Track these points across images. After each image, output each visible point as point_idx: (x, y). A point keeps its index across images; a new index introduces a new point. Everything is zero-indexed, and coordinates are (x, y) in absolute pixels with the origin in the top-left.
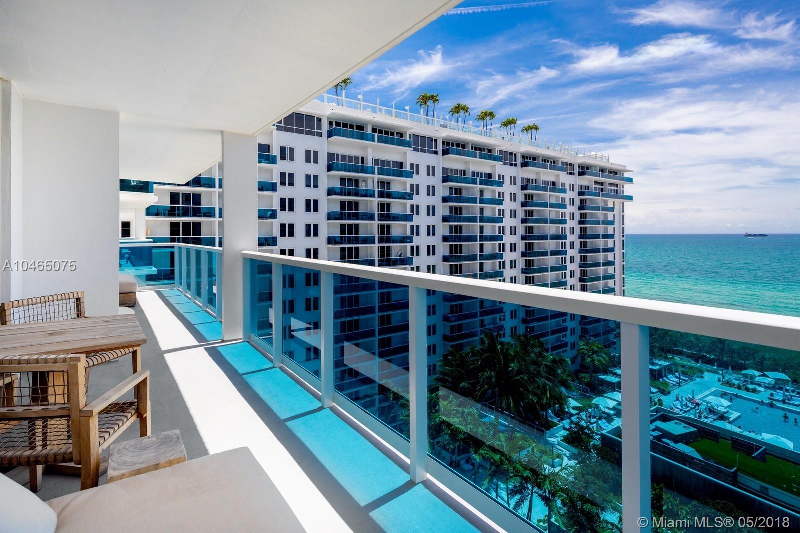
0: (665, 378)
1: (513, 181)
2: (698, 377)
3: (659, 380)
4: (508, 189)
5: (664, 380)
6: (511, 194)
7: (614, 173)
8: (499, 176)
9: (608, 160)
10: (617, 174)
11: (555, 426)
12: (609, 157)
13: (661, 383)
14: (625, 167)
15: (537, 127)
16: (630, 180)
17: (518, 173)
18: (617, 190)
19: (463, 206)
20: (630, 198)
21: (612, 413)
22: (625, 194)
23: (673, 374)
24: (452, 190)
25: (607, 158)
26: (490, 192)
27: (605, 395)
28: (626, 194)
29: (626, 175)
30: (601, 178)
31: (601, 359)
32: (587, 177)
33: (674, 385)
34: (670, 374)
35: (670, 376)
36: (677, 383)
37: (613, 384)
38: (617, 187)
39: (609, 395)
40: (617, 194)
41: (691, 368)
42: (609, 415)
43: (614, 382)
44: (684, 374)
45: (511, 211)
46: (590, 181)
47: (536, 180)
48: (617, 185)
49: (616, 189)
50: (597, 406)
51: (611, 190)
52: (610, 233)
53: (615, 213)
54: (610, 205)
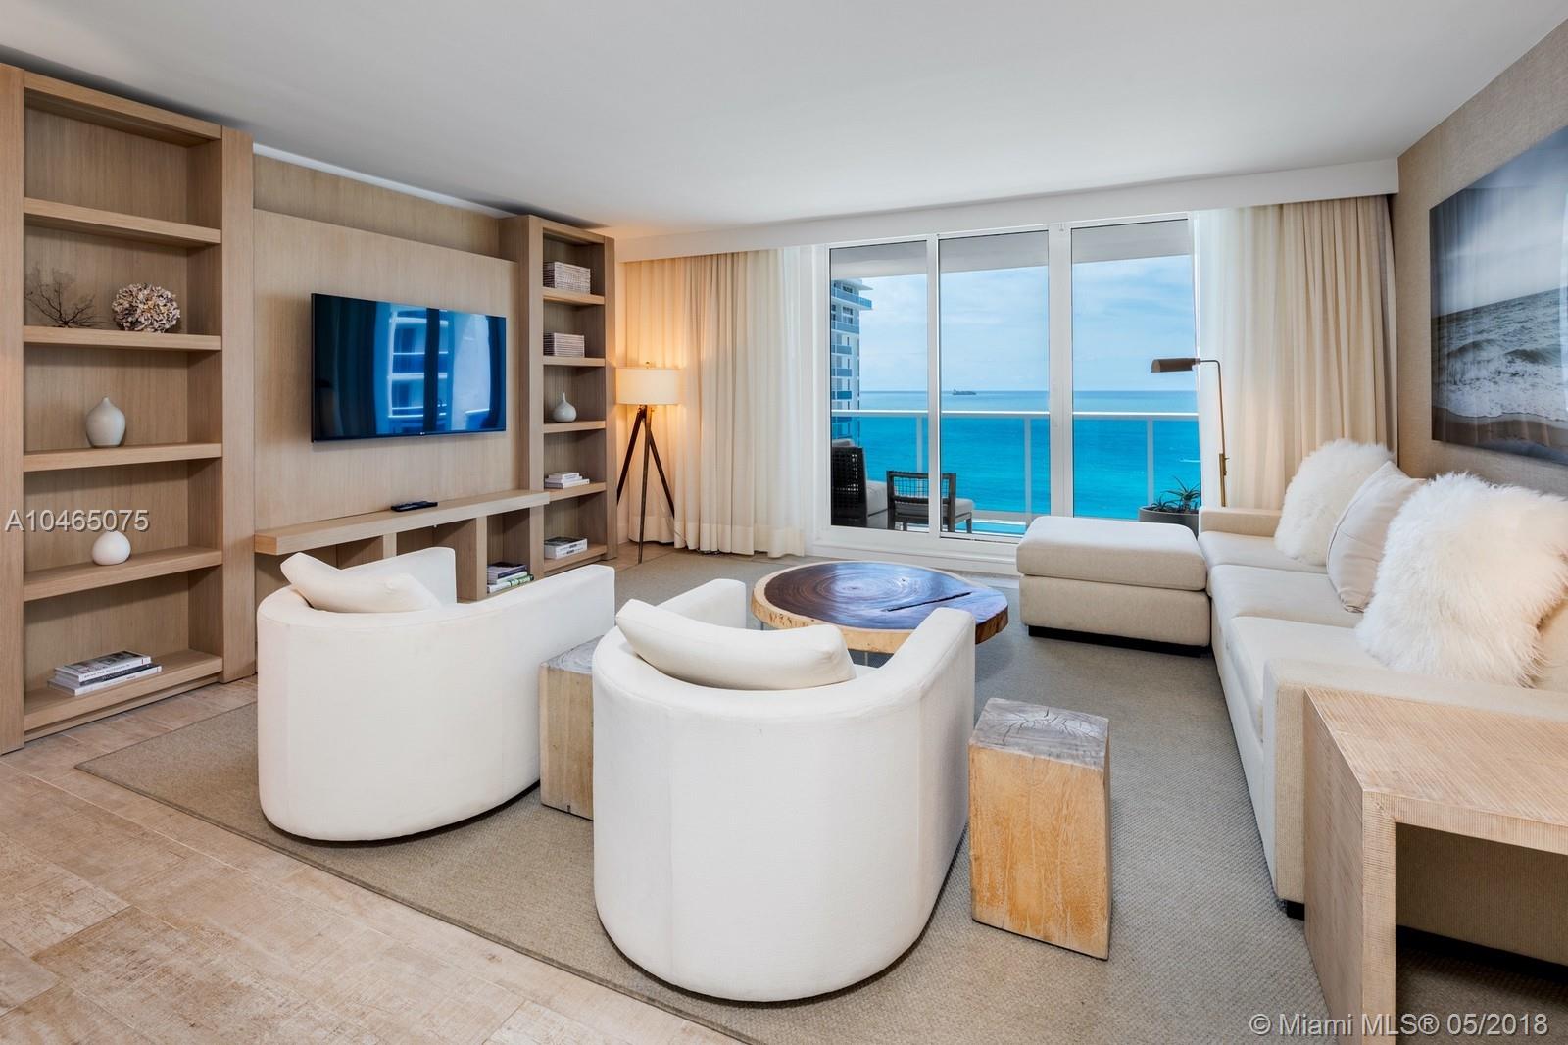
10: (851, 291)
18: (854, 319)
22: (860, 326)
28: (862, 324)
29: (862, 294)
40: (852, 324)
49: (854, 316)
51: (845, 318)
52: (844, 388)
53: (851, 357)
54: (844, 343)
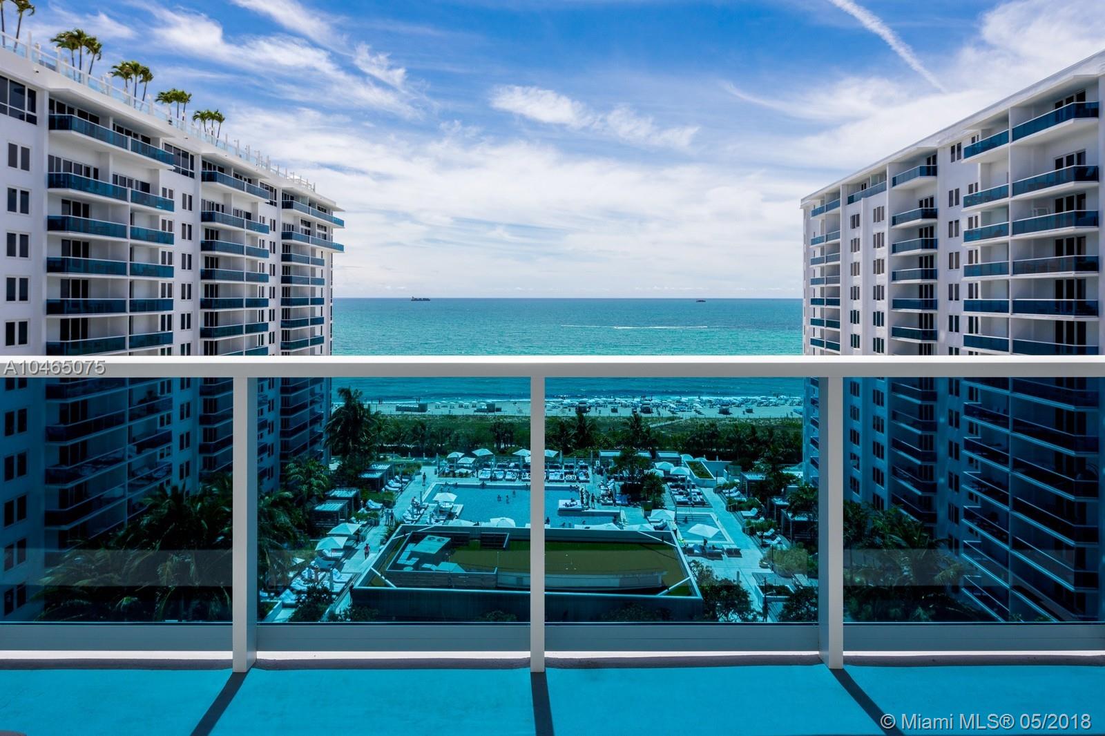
0: (387, 486)
1: (188, 202)
2: (416, 475)
3: (380, 490)
4: (179, 216)
5: (386, 489)
6: (184, 225)
7: (323, 209)
8: (164, 190)
9: (314, 190)
10: (325, 211)
11: (271, 608)
12: (314, 186)
13: (385, 493)
14: (335, 203)
15: (220, 116)
16: (340, 223)
17: (196, 190)
18: (325, 235)
19: (91, 240)
20: (340, 248)
21: (340, 554)
22: (334, 241)
23: (393, 478)
24: (67, 206)
25: (312, 187)
26: (146, 216)
27: (330, 533)
28: (336, 240)
29: (336, 215)
30: (310, 216)
31: (320, 481)
32: (294, 211)
33: (397, 491)
34: (390, 479)
35: (391, 482)
36: (399, 488)
37: (336, 513)
38: (325, 231)
39: (334, 531)
40: (326, 240)
41: (409, 465)
42: (336, 560)
43: (335, 510)
44: (404, 474)
45: (184, 255)
46: (295, 217)
47: (223, 206)
48: (325, 228)
49: (324, 232)
50: (321, 553)
51: (319, 234)
52: (318, 295)
53: (324, 268)
54: (318, 256)
